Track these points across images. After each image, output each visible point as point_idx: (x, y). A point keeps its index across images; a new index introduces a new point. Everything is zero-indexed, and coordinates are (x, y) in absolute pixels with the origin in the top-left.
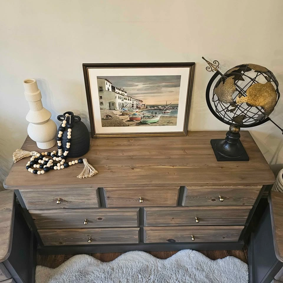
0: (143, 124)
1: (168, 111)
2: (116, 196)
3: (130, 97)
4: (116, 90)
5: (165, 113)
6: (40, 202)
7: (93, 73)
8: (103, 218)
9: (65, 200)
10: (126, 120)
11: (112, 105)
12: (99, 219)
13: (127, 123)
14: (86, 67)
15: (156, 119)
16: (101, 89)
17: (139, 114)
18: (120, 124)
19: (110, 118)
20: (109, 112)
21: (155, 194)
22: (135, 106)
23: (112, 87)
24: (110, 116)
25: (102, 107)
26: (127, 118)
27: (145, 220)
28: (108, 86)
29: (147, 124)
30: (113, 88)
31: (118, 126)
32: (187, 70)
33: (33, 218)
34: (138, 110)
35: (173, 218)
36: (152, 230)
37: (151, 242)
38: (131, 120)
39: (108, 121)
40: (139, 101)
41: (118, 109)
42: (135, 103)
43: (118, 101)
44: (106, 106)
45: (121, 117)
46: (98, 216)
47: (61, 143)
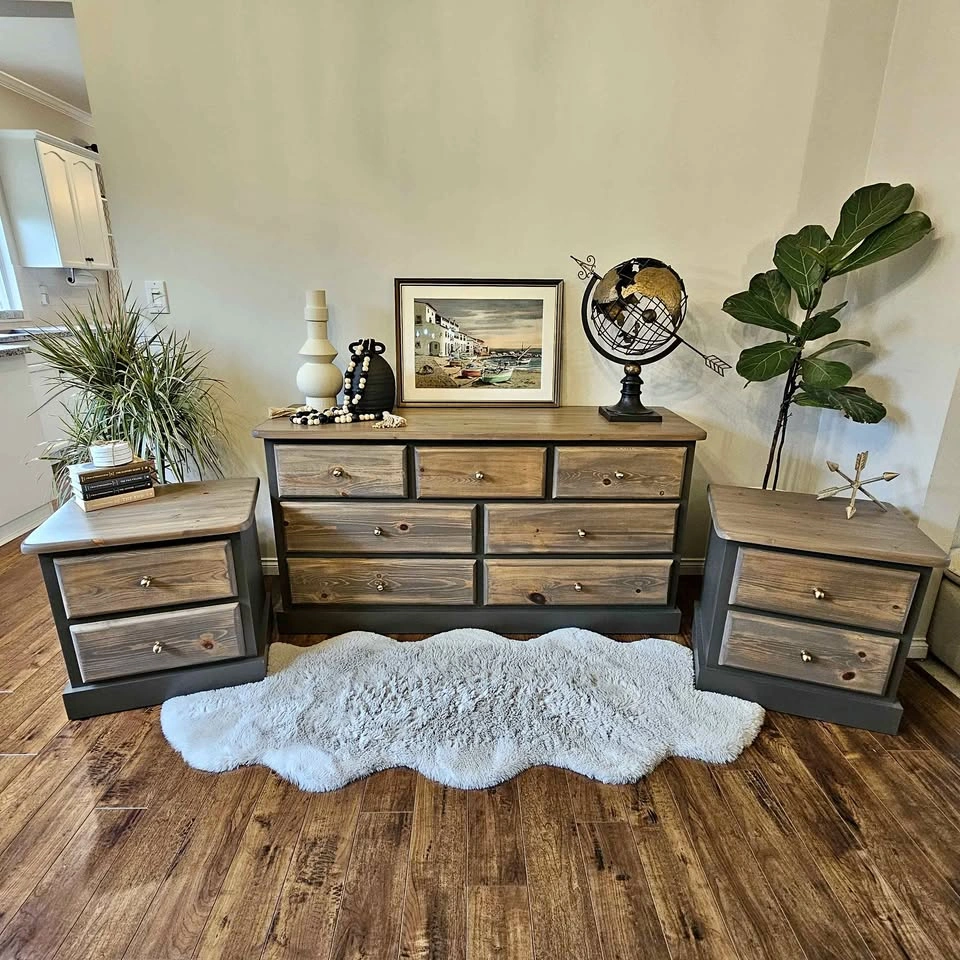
0: (484, 383)
1: (525, 361)
2: (436, 467)
3: (464, 334)
4: (443, 322)
5: (520, 364)
6: (306, 475)
7: (410, 293)
8: (409, 525)
9: (347, 474)
10: (456, 376)
11: (434, 347)
12: (404, 527)
13: (458, 382)
14: (399, 282)
15: (506, 375)
16: (419, 320)
17: (479, 366)
18: (446, 384)
19: (430, 371)
20: (428, 360)
21: (503, 464)
22: (472, 349)
23: (437, 316)
24: (430, 368)
25: (418, 351)
26: (458, 371)
27: (486, 534)
28: (430, 315)
29: (490, 384)
30: (438, 318)
31: (442, 387)
32: (552, 291)
33: (286, 520)
34: (475, 358)
35: (538, 531)
36: (500, 565)
37: (497, 600)
38: (465, 375)
39: (426, 377)
40: (479, 341)
41: (444, 355)
42: (471, 344)
43: (445, 341)
44: (425, 349)
45: (449, 370)
46: (402, 519)
47: (351, 383)
